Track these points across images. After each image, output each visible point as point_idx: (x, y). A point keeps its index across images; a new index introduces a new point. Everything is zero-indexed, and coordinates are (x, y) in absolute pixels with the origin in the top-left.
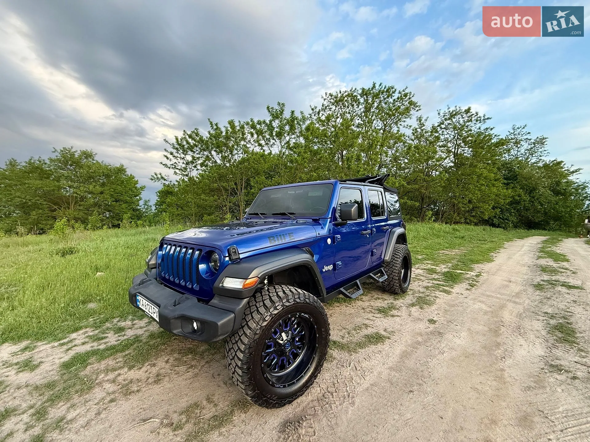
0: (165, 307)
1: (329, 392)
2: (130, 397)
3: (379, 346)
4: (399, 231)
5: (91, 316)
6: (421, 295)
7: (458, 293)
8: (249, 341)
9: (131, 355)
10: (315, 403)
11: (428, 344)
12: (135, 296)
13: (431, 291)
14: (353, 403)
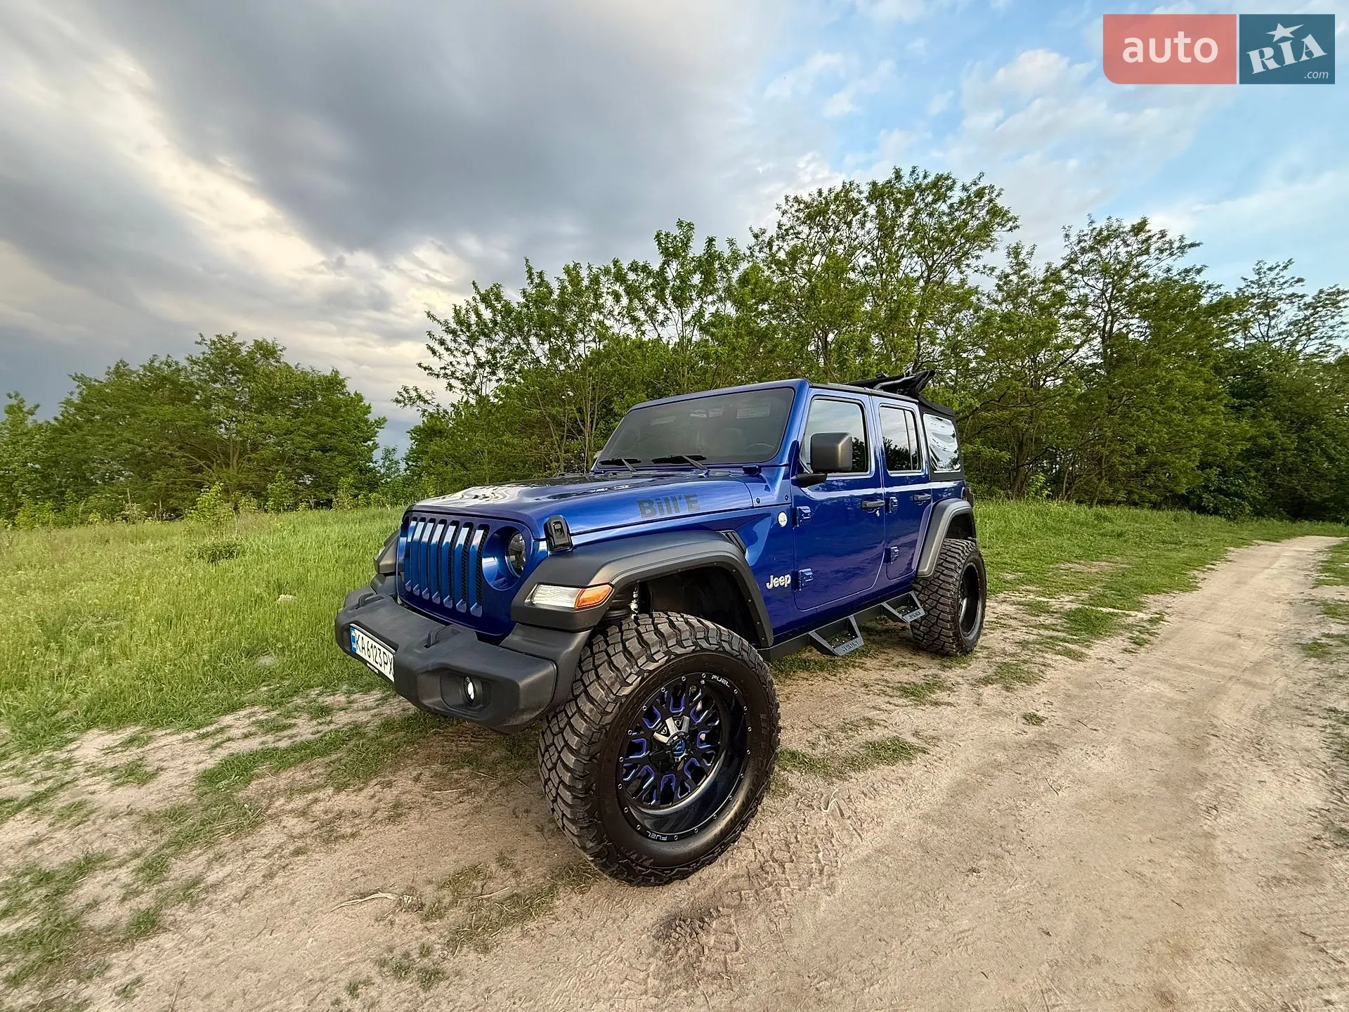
0: (408, 650)
1: (775, 860)
2: (337, 846)
3: (901, 768)
4: (957, 506)
5: (263, 681)
6: (1008, 659)
7: (1102, 659)
8: (588, 729)
9: (343, 762)
10: (742, 882)
11: (1022, 768)
12: (348, 629)
13: (1033, 652)
14: (831, 888)
